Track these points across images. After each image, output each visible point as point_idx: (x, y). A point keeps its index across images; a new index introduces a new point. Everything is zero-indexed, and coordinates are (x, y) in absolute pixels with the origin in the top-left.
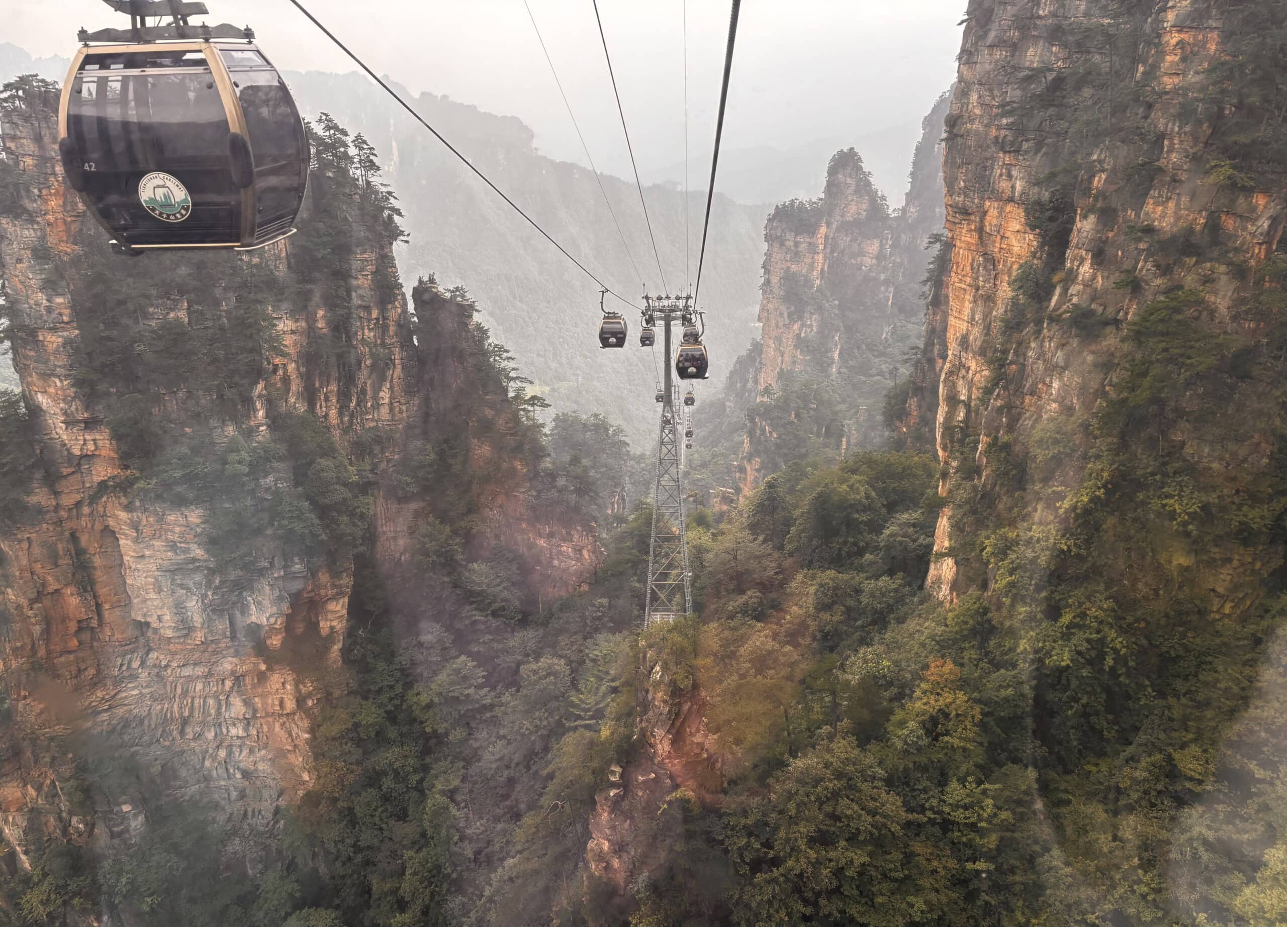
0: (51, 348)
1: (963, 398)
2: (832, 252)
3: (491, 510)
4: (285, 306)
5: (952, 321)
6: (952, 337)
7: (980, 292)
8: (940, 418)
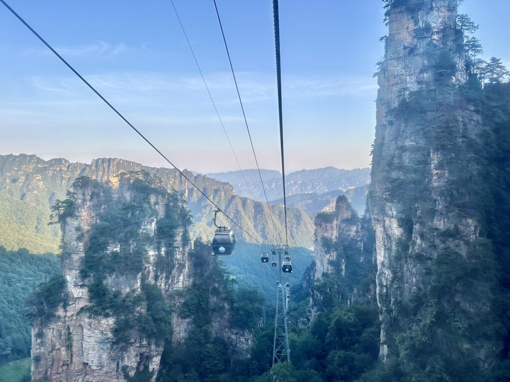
0: (75, 260)
1: (384, 284)
2: (339, 229)
3: (215, 323)
4: (151, 247)
5: (378, 257)
6: (378, 262)
7: (386, 247)
8: (378, 292)
